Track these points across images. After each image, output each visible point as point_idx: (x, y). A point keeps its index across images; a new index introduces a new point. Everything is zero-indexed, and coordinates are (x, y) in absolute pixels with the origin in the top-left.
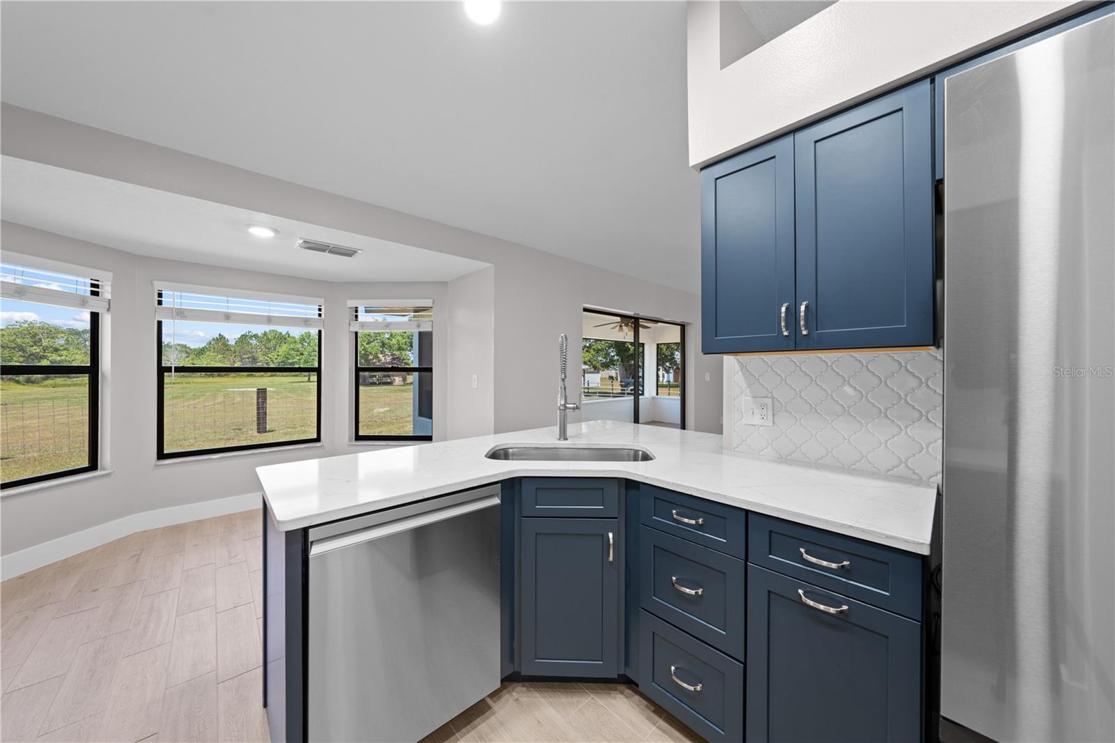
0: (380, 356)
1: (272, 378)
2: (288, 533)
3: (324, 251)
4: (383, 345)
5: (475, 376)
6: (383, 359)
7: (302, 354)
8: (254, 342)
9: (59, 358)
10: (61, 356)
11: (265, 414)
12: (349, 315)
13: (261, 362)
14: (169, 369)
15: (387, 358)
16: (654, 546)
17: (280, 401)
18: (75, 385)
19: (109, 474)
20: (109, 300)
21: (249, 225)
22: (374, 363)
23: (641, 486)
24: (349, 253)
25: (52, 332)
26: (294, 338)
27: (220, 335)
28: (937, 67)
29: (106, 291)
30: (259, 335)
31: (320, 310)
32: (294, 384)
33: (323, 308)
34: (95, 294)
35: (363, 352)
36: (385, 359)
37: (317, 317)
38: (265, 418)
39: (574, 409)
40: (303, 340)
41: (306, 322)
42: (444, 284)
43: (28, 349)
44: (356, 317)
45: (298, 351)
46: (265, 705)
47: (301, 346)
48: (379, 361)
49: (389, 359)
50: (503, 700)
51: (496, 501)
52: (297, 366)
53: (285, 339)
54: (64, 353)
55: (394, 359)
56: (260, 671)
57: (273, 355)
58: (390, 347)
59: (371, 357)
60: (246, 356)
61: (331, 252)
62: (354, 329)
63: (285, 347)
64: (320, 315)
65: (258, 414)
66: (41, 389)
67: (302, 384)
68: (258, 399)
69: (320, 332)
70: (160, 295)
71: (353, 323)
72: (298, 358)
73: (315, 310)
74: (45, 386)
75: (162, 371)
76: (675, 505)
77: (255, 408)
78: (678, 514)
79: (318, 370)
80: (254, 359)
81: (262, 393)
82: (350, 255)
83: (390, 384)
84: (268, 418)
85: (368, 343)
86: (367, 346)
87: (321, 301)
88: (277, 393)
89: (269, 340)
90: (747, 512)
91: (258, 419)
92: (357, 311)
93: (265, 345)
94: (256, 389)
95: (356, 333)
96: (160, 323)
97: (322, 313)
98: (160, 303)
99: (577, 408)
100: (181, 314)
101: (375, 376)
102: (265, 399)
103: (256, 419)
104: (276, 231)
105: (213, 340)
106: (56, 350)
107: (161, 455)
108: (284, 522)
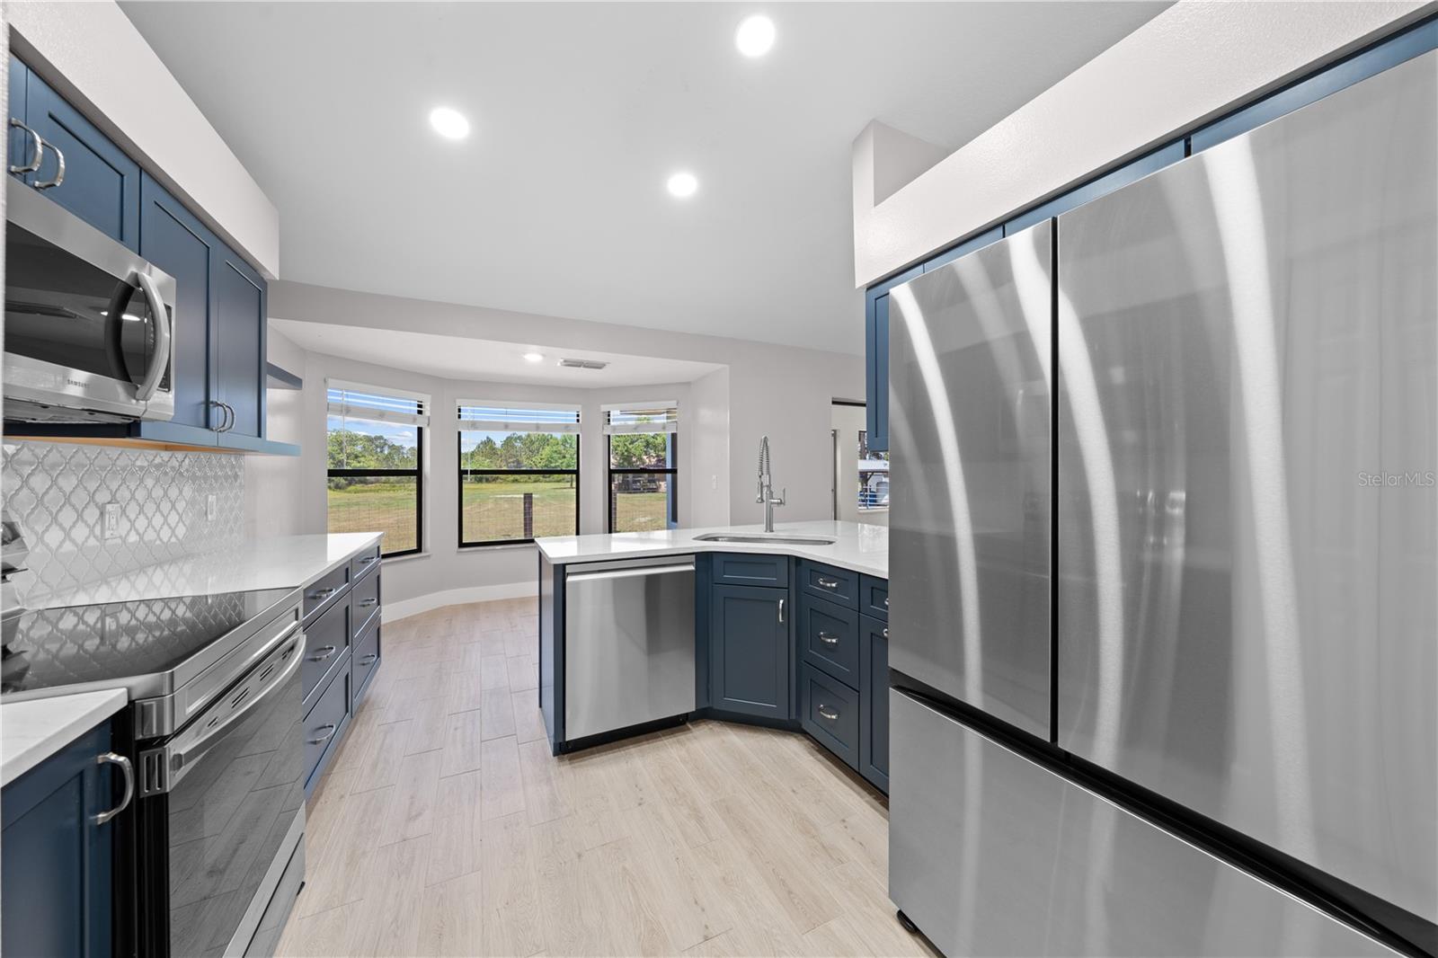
0: (645, 457)
1: (536, 484)
2: (555, 565)
3: (580, 366)
4: (648, 444)
5: (714, 477)
6: (647, 461)
7: (564, 457)
8: (518, 444)
9: (358, 465)
10: (359, 462)
11: (531, 519)
12: (601, 419)
13: (525, 466)
14: (466, 472)
15: (652, 460)
16: (811, 609)
17: (544, 509)
18: (371, 491)
19: (429, 556)
20: (429, 418)
21: (524, 354)
22: (638, 466)
23: (803, 561)
24: (599, 366)
25: (353, 440)
26: (556, 439)
27: (488, 438)
28: (1007, 217)
29: (427, 410)
30: (524, 436)
31: (578, 416)
32: (558, 491)
33: (580, 413)
34: (420, 412)
35: (626, 454)
36: (650, 461)
37: (576, 422)
38: (531, 524)
39: (778, 503)
40: (565, 441)
41: (567, 427)
42: (688, 384)
43: (337, 456)
44: (609, 420)
45: (560, 454)
46: (540, 706)
47: (562, 447)
48: (643, 463)
49: (654, 461)
50: (700, 727)
51: (692, 568)
52: (559, 469)
53: (548, 440)
54: (362, 459)
55: (659, 461)
56: (538, 690)
57: (536, 459)
58: (655, 447)
59: (634, 459)
60: (511, 460)
61: (585, 366)
62: (607, 433)
63: (548, 449)
64: (578, 421)
65: (525, 519)
66: (346, 494)
67: (565, 490)
68: (525, 504)
69: (578, 436)
70: (459, 410)
71: (606, 427)
72: (560, 461)
73: (573, 416)
74: (350, 492)
75: (462, 473)
76: (822, 574)
77: (523, 515)
78: (824, 581)
79: (577, 472)
80: (518, 462)
81: (528, 498)
82: (600, 368)
83: (654, 491)
84: (534, 525)
85: (632, 443)
86: (630, 446)
87: (579, 407)
88: (542, 500)
89: (532, 443)
90: (859, 573)
91: (525, 525)
92: (609, 415)
93: (528, 448)
94: (522, 496)
95: (609, 436)
96: (459, 433)
97: (580, 418)
98: (459, 417)
99: (781, 503)
100: (474, 425)
101: (639, 481)
102: (531, 503)
103: (523, 525)
104: (544, 355)
105: (482, 443)
106: (356, 457)
107: (461, 545)
108: (553, 558)
